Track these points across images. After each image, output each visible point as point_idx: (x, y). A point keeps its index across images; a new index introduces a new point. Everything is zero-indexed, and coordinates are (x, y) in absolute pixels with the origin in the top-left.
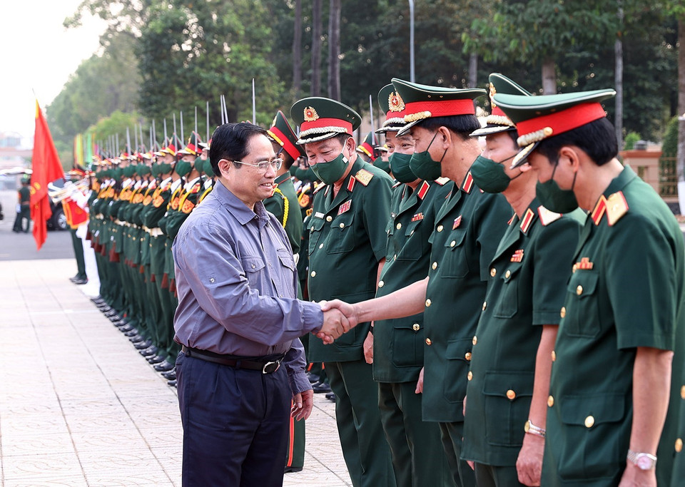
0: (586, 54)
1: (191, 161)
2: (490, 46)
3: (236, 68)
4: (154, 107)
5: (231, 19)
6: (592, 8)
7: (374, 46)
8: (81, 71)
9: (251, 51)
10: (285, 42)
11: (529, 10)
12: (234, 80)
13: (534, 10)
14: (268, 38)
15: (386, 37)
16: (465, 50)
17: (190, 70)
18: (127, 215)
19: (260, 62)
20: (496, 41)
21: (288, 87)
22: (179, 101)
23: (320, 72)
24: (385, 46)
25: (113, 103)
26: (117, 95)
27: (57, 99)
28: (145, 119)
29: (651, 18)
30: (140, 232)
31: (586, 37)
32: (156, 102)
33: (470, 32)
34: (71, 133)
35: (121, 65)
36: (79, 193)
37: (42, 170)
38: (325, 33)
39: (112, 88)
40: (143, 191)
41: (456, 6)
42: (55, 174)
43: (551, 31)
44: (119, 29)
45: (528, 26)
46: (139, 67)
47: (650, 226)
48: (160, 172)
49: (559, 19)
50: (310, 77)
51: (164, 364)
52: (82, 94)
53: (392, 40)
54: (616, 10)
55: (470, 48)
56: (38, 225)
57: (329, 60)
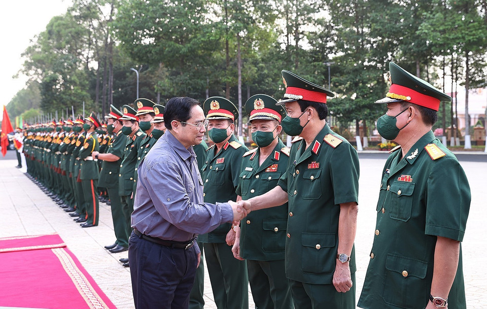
0: (196, 93)
1: (61, 127)
2: (164, 90)
3: (76, 95)
4: (46, 107)
5: (74, 78)
6: (198, 78)
7: (125, 89)
8: (18, 94)
9: (81, 89)
10: (93, 86)
11: (177, 78)
12: (75, 99)
13: (179, 78)
14: (87, 85)
15: (129, 85)
16: (156, 91)
17: (59, 95)
18: (38, 145)
19: (84, 93)
20: (166, 88)
21: (94, 102)
22: (55, 106)
23: (105, 97)
24: (129, 89)
25: (30, 106)
26: (32, 103)
27: (9, 103)
28: (42, 112)
29: (217, 82)
30: (43, 150)
31: (196, 88)
32: (47, 106)
33: (157, 85)
34: (14, 116)
35: (33, 92)
36: (19, 137)
37: (5, 129)
38: (108, 84)
39: (30, 100)
40: (44, 137)
41: (153, 76)
42: (10, 130)
43: (184, 86)
44: (33, 80)
45: (177, 84)
46: (41, 93)
47: (204, 148)
48: (50, 130)
49: (187, 82)
50: (102, 99)
51: (51, 194)
52: (19, 102)
53: (131, 87)
54: (206, 79)
55: (157, 91)
56: (4, 148)
57: (109, 93)
